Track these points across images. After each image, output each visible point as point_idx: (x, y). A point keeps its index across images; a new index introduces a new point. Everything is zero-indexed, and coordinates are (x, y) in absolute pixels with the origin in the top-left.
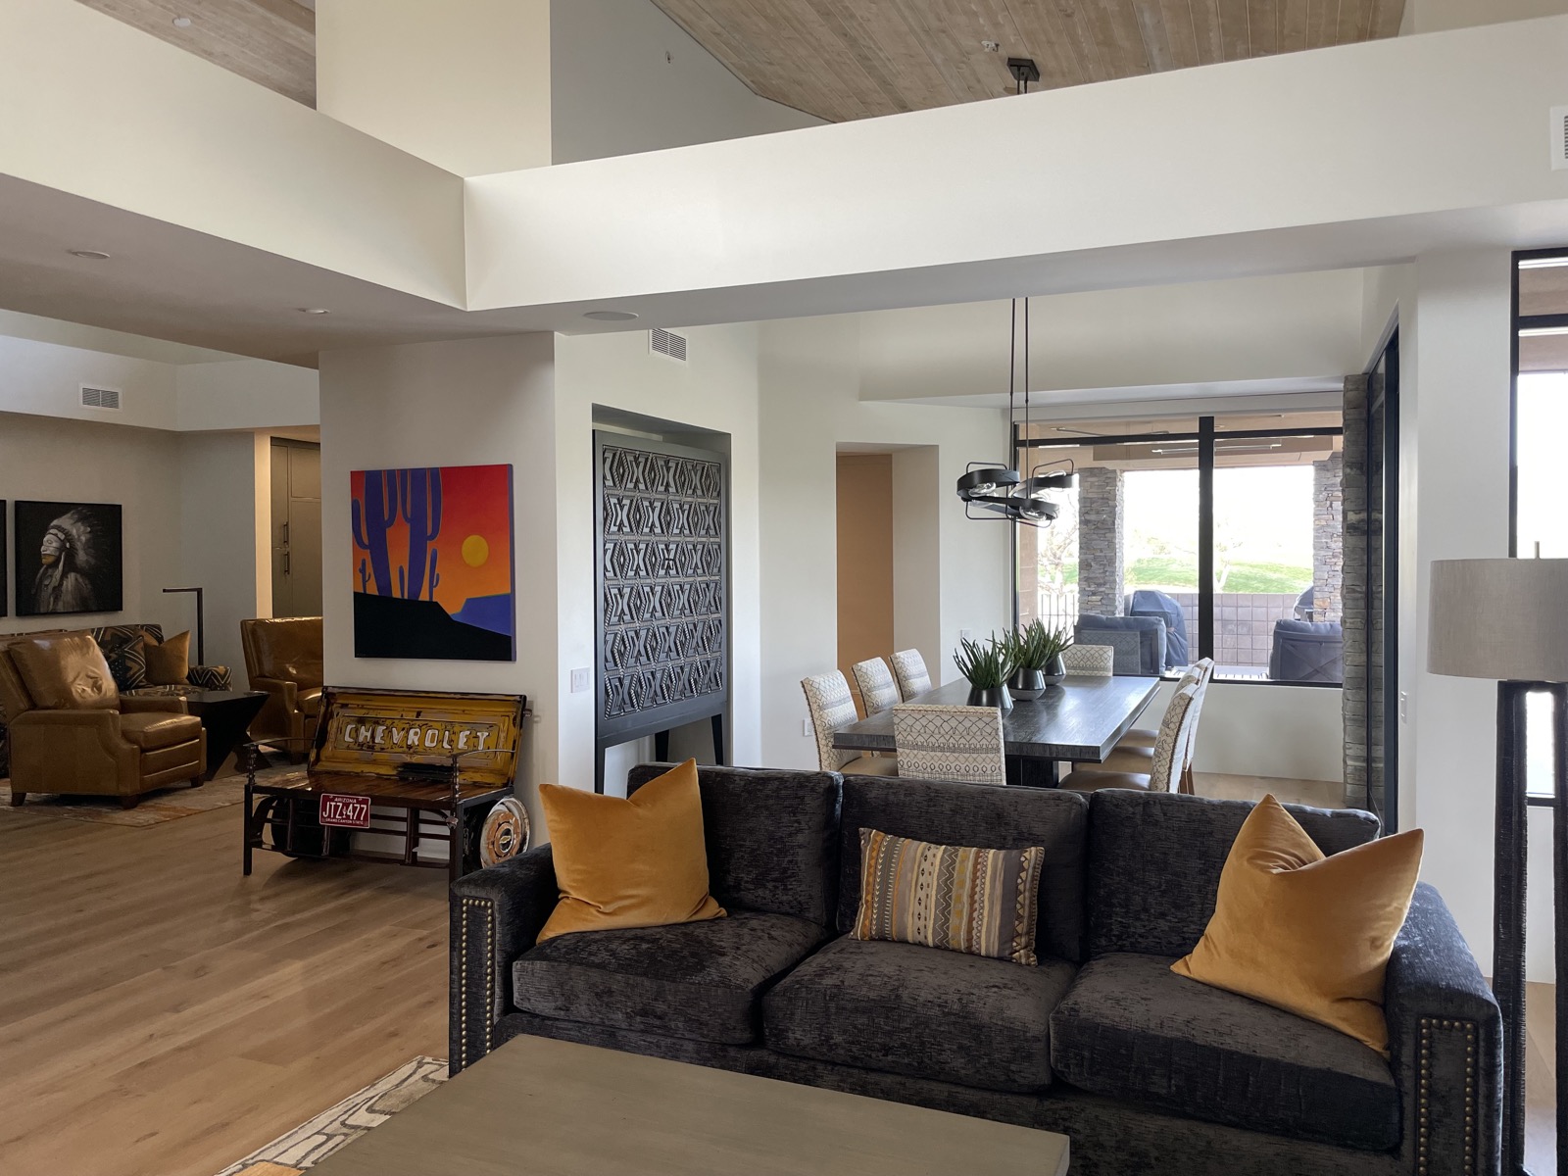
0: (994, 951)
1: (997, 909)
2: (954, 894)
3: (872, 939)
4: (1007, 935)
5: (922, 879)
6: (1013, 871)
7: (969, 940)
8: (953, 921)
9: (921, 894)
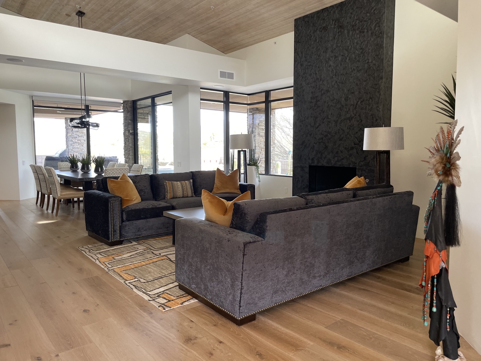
0: (191, 196)
1: (190, 189)
2: (184, 188)
3: (171, 199)
4: (192, 194)
5: (179, 187)
6: (190, 183)
7: (187, 195)
8: (185, 192)
9: (179, 189)
